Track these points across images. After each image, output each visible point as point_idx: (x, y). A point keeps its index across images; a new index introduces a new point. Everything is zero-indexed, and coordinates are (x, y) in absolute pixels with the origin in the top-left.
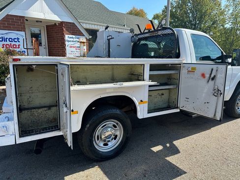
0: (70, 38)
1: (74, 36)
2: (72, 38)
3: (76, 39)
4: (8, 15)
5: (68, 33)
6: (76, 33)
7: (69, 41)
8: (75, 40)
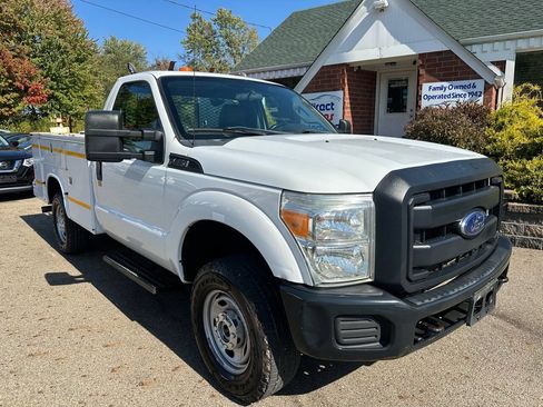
0: (435, 89)
1: (446, 84)
2: (441, 88)
3: (453, 91)
4: (323, 67)
5: (432, 78)
6: (456, 74)
7: (429, 98)
8: (448, 92)
